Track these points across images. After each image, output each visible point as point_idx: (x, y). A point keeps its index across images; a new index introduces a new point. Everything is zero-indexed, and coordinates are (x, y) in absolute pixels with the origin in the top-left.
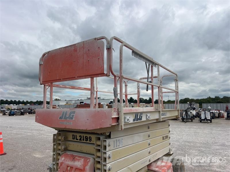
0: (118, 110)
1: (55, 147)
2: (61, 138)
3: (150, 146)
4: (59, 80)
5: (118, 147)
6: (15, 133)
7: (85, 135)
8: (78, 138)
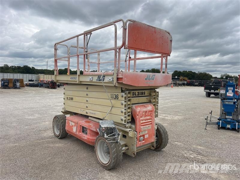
8: (137, 94)
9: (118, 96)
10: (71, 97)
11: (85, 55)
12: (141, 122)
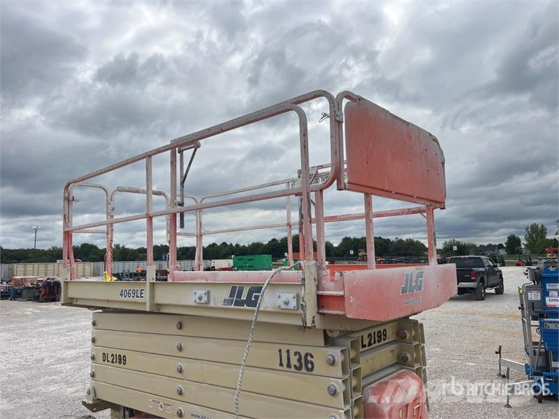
7: (377, 330)
8: (366, 341)
9: (309, 358)
10: (118, 352)
11: (174, 215)
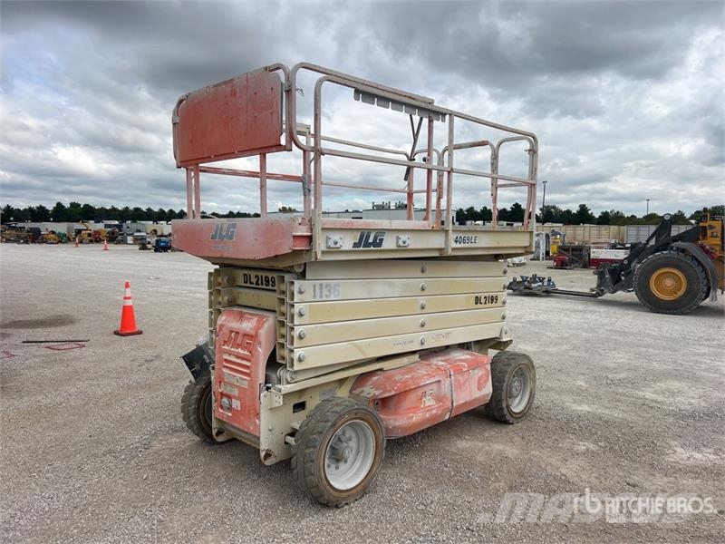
0: (310, 221)
1: (213, 298)
2: (223, 280)
3: (424, 311)
4: (209, 159)
5: (325, 298)
6: (166, 291)
7: (264, 274)
8: (254, 280)
12: (226, 356)
